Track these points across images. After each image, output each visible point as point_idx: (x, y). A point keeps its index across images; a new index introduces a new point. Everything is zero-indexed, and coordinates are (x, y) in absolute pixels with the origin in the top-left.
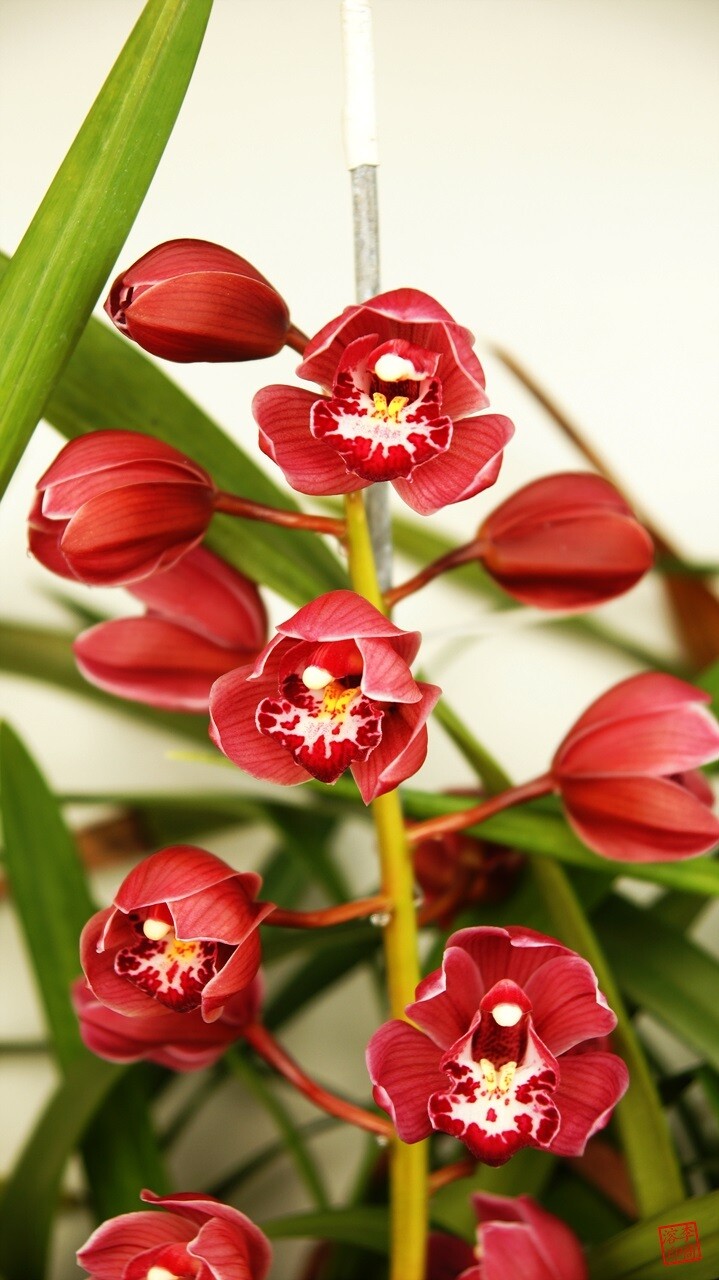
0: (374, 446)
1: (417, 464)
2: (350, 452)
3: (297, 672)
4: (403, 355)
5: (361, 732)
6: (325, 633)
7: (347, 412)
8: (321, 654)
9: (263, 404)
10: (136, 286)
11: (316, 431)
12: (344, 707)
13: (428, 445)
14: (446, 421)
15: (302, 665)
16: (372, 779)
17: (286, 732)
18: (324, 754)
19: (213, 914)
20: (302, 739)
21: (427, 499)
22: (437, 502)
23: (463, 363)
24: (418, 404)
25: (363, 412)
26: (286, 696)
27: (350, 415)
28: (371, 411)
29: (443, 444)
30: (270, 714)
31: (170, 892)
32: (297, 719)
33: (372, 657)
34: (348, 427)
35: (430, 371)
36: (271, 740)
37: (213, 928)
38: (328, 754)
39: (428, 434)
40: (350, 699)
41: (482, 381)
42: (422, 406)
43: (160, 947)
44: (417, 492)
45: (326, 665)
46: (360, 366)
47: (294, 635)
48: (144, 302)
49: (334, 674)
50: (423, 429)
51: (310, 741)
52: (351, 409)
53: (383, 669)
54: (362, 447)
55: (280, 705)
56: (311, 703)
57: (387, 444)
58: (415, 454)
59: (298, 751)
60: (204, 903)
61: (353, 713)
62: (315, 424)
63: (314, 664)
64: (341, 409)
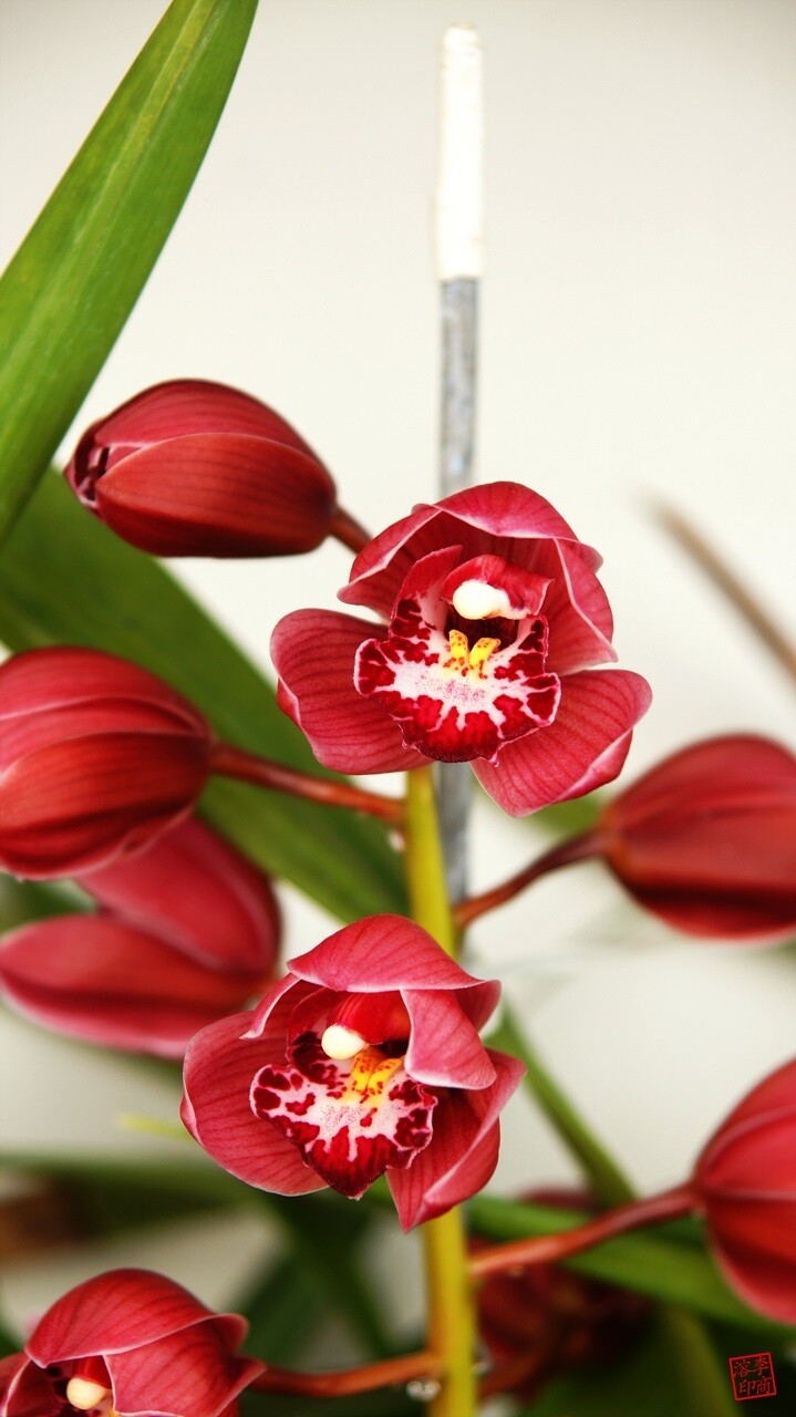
0: (444, 712)
1: (506, 739)
2: (410, 718)
3: (315, 1029)
4: (494, 583)
5: (403, 1125)
6: (357, 981)
7: (409, 657)
8: (349, 1009)
9: (287, 640)
10: (113, 447)
11: (362, 684)
12: (380, 1085)
13: (523, 714)
14: (552, 681)
15: (322, 1021)
16: (415, 1193)
17: (294, 1117)
18: (347, 1154)
19: (170, 1376)
20: (317, 1129)
21: (518, 791)
22: (533, 798)
23: (579, 602)
24: (513, 650)
25: (433, 659)
26: (298, 1064)
27: (413, 663)
28: (444, 658)
29: (545, 715)
30: (272, 1090)
31: (110, 1340)
32: (311, 1099)
33: (424, 1019)
34: (409, 680)
35: (532, 607)
36: (270, 1126)
37: (169, 1397)
38: (353, 1154)
39: (524, 699)
40: (389, 1076)
41: (608, 626)
42: (519, 655)
44: (505, 779)
45: (355, 1025)
46: (432, 590)
47: (312, 979)
48: (125, 473)
49: (367, 1038)
50: (518, 690)
51: (327, 1134)
52: (417, 654)
53: (438, 1037)
54: (427, 711)
55: (288, 1076)
56: (332, 1075)
57: (463, 710)
58: (503, 726)
59: (308, 1147)
60: (159, 1359)
61: (393, 1096)
62: (361, 674)
63: (339, 1022)
64: (401, 653)
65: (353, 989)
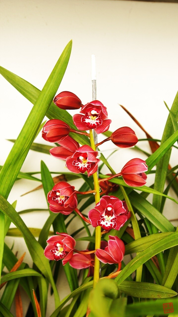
0: (90, 124)
2: (87, 125)
4: (95, 110)
5: (88, 166)
6: (82, 151)
7: (87, 118)
8: (82, 154)
9: (75, 117)
10: (58, 98)
12: (85, 162)
14: (101, 120)
15: (79, 156)
17: (77, 166)
19: (66, 192)
20: (79, 167)
22: (100, 132)
23: (104, 112)
24: (98, 117)
25: (90, 119)
26: (77, 160)
27: (87, 119)
28: (91, 118)
29: (101, 124)
30: (75, 163)
31: (60, 188)
32: (79, 164)
33: (89, 155)
34: (87, 121)
35: (99, 113)
36: (75, 167)
37: (66, 194)
38: (83, 169)
41: (107, 115)
43: (59, 196)
44: (98, 130)
45: (83, 156)
46: (89, 112)
47: (78, 151)
48: (59, 101)
50: (98, 121)
51: (80, 167)
52: (88, 118)
53: (91, 157)
56: (81, 161)
57: (92, 124)
58: (97, 125)
59: (78, 169)
60: (65, 190)
62: (82, 120)
63: (81, 156)
64: (86, 118)
65: (82, 152)
